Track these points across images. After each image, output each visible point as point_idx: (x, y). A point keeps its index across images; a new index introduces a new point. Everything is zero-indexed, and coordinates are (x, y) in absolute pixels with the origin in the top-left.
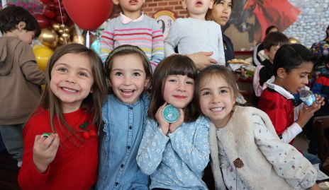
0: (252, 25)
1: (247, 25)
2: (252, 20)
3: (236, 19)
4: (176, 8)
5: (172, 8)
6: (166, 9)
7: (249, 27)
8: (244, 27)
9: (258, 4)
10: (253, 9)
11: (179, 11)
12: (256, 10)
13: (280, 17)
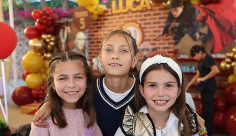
0: (204, 34)
1: (201, 34)
2: (204, 30)
3: (190, 29)
4: (141, 20)
5: (137, 20)
6: (133, 21)
7: (202, 36)
8: (198, 36)
9: (210, 15)
10: (206, 20)
11: (143, 22)
12: (209, 20)
13: (232, 27)
